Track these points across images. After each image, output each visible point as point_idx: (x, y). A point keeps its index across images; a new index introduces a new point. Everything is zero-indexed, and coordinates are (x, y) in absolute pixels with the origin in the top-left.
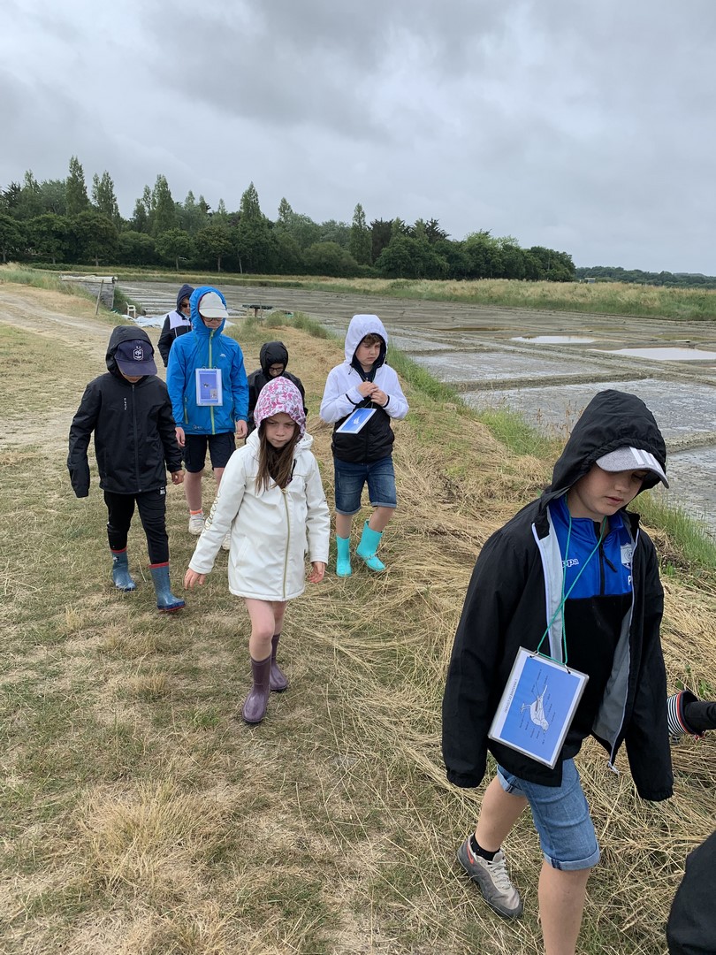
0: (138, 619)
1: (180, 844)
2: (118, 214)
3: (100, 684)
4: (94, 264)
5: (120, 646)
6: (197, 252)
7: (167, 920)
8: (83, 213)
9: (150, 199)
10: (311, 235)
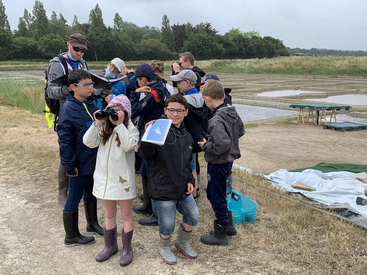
2: (9, 26)
9: (28, 17)
10: (138, 35)
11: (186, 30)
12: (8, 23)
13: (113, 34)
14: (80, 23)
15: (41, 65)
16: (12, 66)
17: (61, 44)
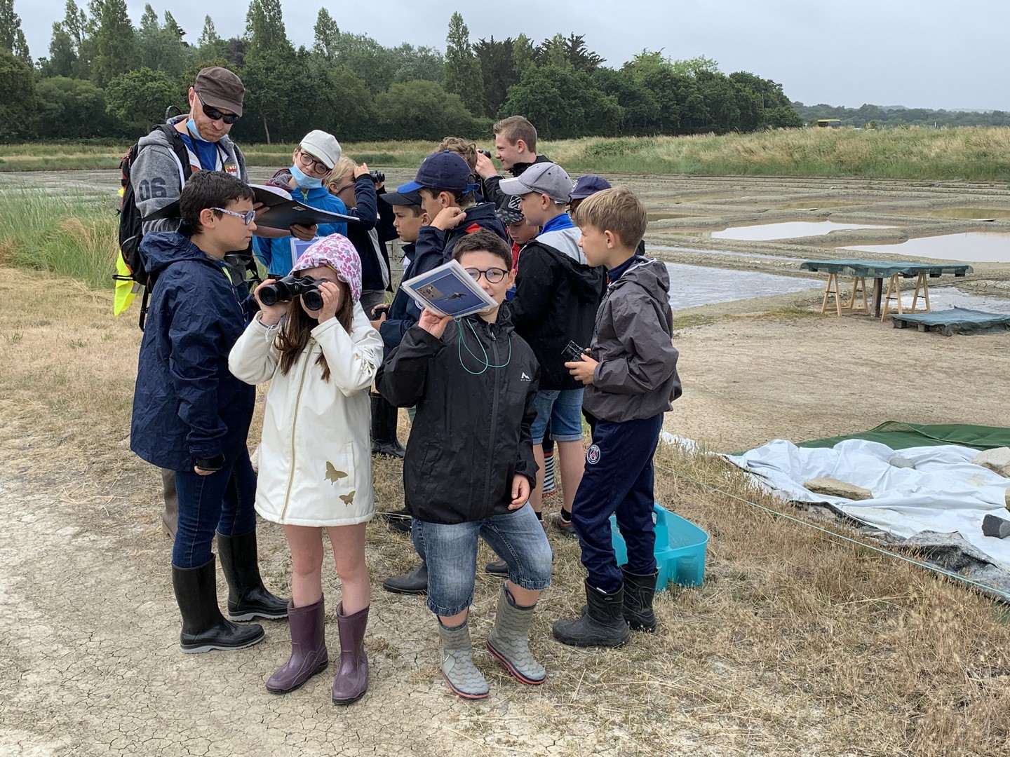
2: (25, 47)
9: (77, 21)
10: (381, 69)
11: (516, 55)
12: (22, 38)
13: (313, 68)
14: (222, 38)
15: (114, 155)
16: (35, 158)
17: (170, 96)
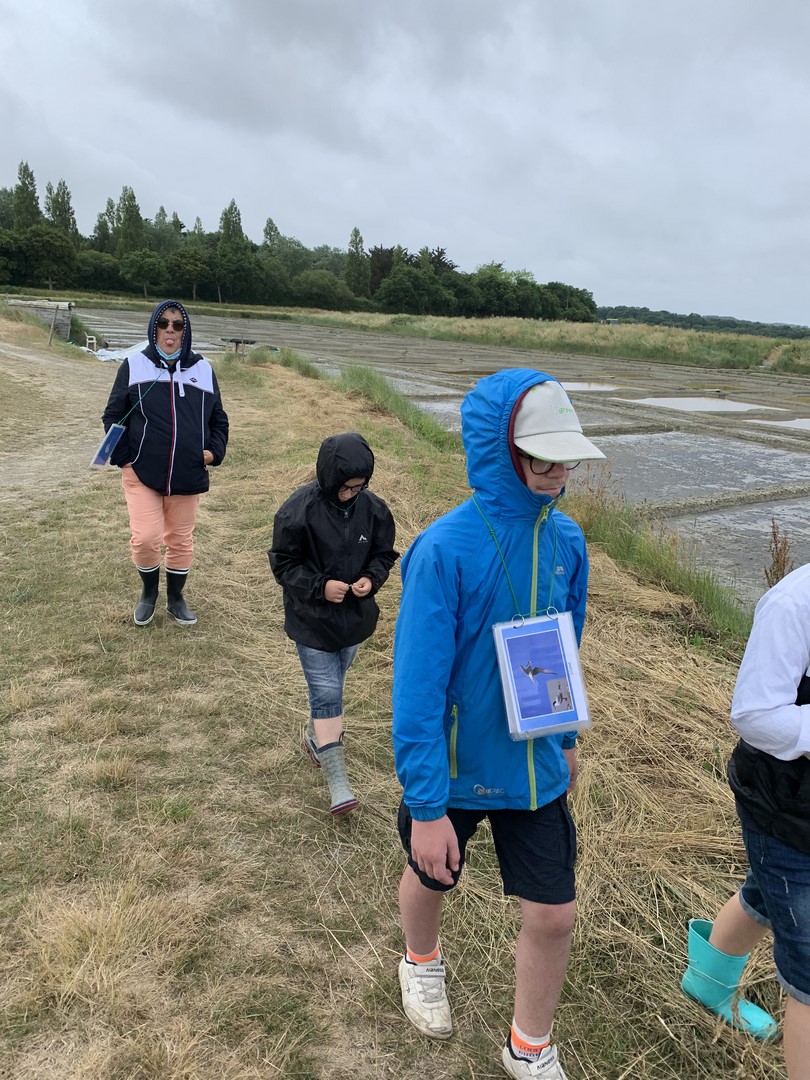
0: (96, 696)
1: (144, 954)
2: (77, 230)
3: (51, 771)
4: (47, 287)
5: (75, 727)
6: (168, 276)
7: (129, 1041)
8: (34, 227)
9: (114, 214)
10: (301, 261)
11: (395, 258)
14: (204, 232)
